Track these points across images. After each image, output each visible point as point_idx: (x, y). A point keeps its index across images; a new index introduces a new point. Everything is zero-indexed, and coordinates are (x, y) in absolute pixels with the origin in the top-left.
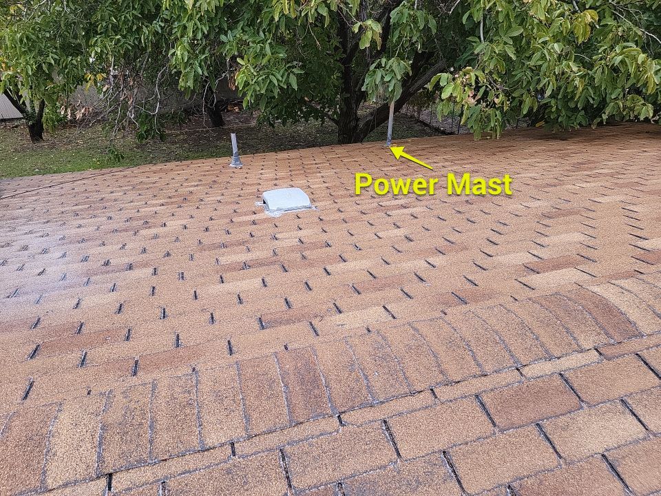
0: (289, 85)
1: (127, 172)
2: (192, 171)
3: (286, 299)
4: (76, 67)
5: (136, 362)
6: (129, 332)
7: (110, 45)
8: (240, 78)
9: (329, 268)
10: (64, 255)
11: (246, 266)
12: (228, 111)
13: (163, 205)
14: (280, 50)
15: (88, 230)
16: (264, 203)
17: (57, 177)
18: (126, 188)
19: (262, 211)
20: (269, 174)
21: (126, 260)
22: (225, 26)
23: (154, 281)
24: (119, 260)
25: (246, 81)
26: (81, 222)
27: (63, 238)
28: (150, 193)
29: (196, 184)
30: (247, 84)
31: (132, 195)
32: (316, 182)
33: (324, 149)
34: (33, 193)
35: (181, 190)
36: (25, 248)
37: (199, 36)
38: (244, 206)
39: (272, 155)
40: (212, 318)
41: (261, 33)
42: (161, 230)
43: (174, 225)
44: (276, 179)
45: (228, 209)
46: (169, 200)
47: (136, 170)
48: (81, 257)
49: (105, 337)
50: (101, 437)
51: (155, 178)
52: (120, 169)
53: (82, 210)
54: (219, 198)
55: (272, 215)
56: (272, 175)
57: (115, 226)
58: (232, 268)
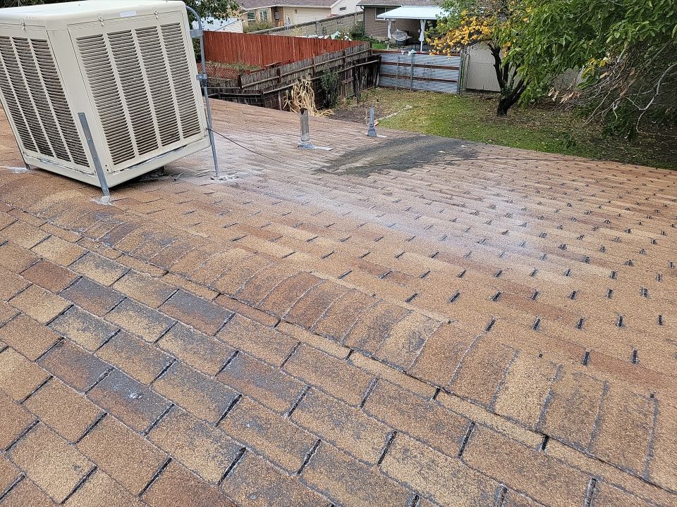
1: (592, 164)
2: (671, 183)
4: (584, 51)
5: (588, 354)
6: (581, 322)
7: (632, 30)
10: (525, 225)
13: (628, 209)
15: (547, 210)
17: (523, 153)
18: (590, 180)
21: (583, 252)
23: (612, 284)
24: (574, 248)
26: (542, 200)
27: (525, 209)
28: (615, 193)
31: (594, 189)
34: (503, 161)
35: (653, 200)
36: (493, 207)
42: (624, 235)
43: (641, 235)
46: (636, 206)
47: (601, 164)
48: (539, 232)
49: (558, 315)
50: (548, 400)
51: (623, 178)
52: (584, 159)
53: (543, 189)
57: (575, 215)
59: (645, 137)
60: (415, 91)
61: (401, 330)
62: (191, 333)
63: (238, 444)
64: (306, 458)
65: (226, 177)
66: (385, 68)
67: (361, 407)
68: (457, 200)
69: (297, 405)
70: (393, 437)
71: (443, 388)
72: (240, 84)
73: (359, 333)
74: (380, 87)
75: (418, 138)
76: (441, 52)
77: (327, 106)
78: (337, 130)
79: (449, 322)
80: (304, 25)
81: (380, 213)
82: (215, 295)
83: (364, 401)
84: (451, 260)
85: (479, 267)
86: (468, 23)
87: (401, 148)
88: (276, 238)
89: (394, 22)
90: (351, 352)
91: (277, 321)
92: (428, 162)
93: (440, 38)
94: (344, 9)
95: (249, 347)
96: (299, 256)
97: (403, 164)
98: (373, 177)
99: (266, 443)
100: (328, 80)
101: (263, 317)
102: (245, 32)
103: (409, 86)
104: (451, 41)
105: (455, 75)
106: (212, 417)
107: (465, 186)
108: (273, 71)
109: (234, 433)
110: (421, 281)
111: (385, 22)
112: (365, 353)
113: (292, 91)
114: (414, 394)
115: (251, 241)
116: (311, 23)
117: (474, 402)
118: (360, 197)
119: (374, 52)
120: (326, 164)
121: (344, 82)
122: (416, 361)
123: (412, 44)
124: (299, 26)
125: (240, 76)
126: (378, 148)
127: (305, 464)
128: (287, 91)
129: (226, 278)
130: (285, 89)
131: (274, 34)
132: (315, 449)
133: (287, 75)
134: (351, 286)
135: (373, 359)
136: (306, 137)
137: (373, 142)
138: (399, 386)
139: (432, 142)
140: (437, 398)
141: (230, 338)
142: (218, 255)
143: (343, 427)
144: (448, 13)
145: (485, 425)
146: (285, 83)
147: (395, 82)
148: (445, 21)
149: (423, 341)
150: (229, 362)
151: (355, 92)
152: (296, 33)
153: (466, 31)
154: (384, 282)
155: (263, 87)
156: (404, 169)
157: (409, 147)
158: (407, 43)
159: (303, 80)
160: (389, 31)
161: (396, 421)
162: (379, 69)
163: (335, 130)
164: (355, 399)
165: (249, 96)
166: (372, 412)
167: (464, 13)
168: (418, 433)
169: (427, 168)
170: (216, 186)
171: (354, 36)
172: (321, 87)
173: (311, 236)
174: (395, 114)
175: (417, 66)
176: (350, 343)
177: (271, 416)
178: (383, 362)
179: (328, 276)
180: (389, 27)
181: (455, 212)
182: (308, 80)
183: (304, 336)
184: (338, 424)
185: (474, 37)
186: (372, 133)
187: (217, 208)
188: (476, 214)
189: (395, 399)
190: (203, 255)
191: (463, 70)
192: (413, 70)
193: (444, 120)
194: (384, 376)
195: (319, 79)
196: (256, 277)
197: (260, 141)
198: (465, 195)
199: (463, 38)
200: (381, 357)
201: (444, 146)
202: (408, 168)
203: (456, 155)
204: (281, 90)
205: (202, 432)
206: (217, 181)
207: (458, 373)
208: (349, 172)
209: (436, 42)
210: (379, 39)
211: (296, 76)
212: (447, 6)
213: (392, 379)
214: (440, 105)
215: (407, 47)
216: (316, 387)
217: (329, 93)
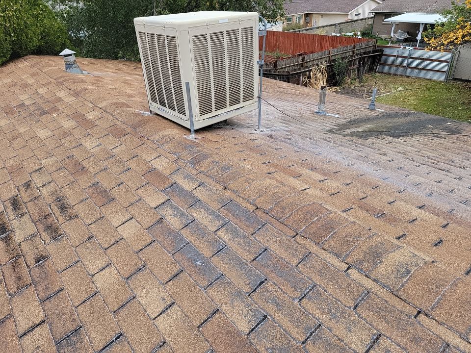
60: (408, 77)
61: (392, 260)
62: (237, 230)
63: (262, 311)
64: (309, 334)
65: (265, 130)
66: (386, 59)
67: (354, 309)
68: (442, 166)
69: (305, 296)
70: (378, 338)
71: (424, 311)
72: (275, 66)
73: (357, 255)
74: (379, 73)
75: (410, 114)
76: (436, 48)
77: (335, 85)
78: (345, 103)
79: (433, 262)
80: (326, 26)
81: (376, 168)
82: (254, 208)
83: (356, 306)
84: (437, 213)
85: (460, 223)
86: (463, 27)
87: (395, 120)
88: (298, 176)
89: (398, 25)
90: (349, 267)
91: (295, 234)
92: (418, 134)
93: (435, 38)
94: (359, 14)
95: (274, 248)
96: (312, 191)
97: (397, 132)
98: (371, 140)
99: (281, 316)
100: (339, 66)
101: (286, 229)
102: (283, 31)
103: (403, 73)
104: (445, 41)
105: (444, 67)
106: (247, 289)
107: (450, 156)
108: (300, 58)
109: (260, 304)
110: (409, 225)
111: (391, 24)
112: (360, 271)
113: (311, 73)
114: (398, 310)
115: (279, 175)
116: (332, 25)
117: (450, 328)
118: (360, 154)
119: (378, 47)
120: (336, 128)
121: (351, 68)
122: (402, 286)
123: (411, 41)
124: (323, 27)
125: (276, 62)
126: (376, 118)
127: (308, 338)
128: (307, 73)
129: (262, 199)
130: (306, 71)
131: (304, 32)
132: (316, 330)
133: (309, 62)
134: (352, 219)
135: (366, 276)
136: (322, 107)
137: (372, 114)
138: (386, 301)
139: (421, 118)
140: (418, 318)
141: (263, 239)
142: (258, 182)
143: (338, 321)
144: (446, 19)
145: (458, 349)
146: (307, 67)
147: (392, 70)
148: (443, 25)
149: (410, 272)
150: (260, 255)
151: (358, 75)
152: (319, 32)
153: (460, 33)
154: (378, 221)
155: (291, 68)
156: (398, 136)
157: (402, 120)
158: (406, 41)
159: (320, 65)
160: (392, 31)
161: (382, 326)
162: (380, 60)
163: (343, 103)
164: (350, 303)
165: (281, 75)
166: (363, 315)
167: (461, 19)
168: (398, 340)
169: (417, 138)
170: (258, 135)
171: (363, 34)
172: (332, 71)
173: (322, 178)
174: (389, 93)
175: (412, 58)
176: (349, 260)
177: (286, 298)
178: (374, 280)
179: (335, 209)
180: (393, 28)
181: (441, 175)
182: (324, 66)
183: (314, 248)
184: (334, 317)
185: (467, 38)
186: (372, 107)
187: (257, 150)
188: (460, 179)
189: (382, 310)
190: (249, 181)
191: (452, 63)
192: (408, 61)
193: (430, 101)
194: (374, 291)
195: (332, 65)
196: (283, 201)
197: (288, 107)
198: (450, 163)
199: (456, 39)
200: (373, 277)
201: (432, 122)
202: (401, 136)
203: (443, 130)
204: (303, 72)
205: (239, 297)
206: (258, 131)
207: (438, 302)
208: (353, 134)
209: (432, 40)
210: (383, 37)
211: (315, 62)
212: (445, 13)
213: (381, 295)
214: (428, 89)
215: (405, 44)
216: (320, 286)
217: (338, 75)
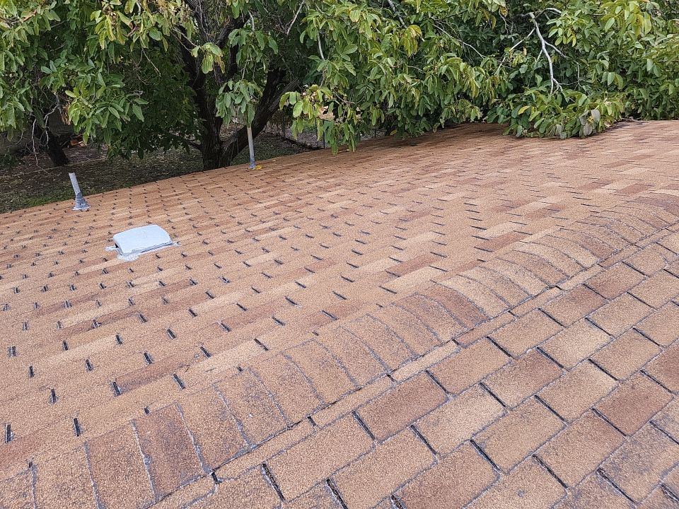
0: (133, 117)
2: (26, 222)
3: (145, 354)
8: (73, 114)
9: (195, 309)
11: (96, 324)
12: (71, 147)
14: (116, 79)
16: (117, 247)
19: (114, 255)
20: (122, 213)
22: (45, 55)
25: (81, 116)
29: (30, 236)
30: (82, 119)
32: (177, 216)
33: (185, 177)
35: (11, 247)
37: (15, 68)
38: (93, 253)
39: (125, 192)
40: (54, 395)
41: (90, 61)
44: (131, 218)
45: (72, 261)
54: (60, 249)
55: (127, 259)
56: (126, 214)
58: (78, 329)
59: (10, 180)
